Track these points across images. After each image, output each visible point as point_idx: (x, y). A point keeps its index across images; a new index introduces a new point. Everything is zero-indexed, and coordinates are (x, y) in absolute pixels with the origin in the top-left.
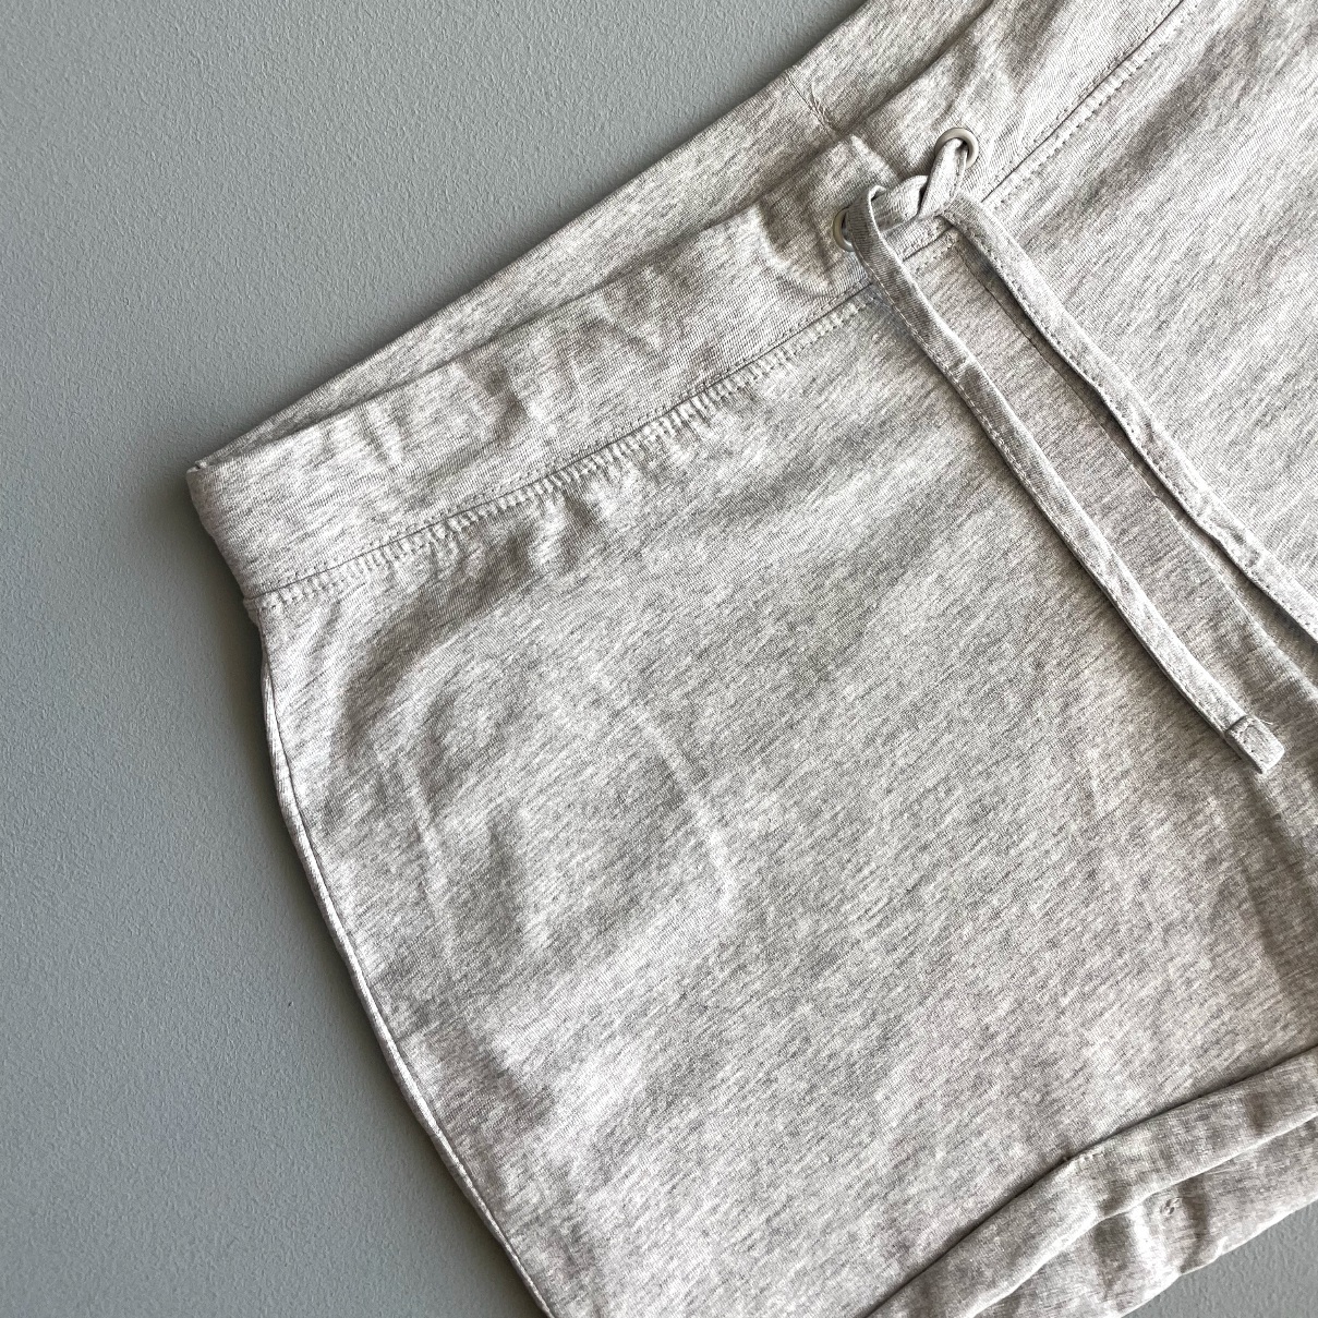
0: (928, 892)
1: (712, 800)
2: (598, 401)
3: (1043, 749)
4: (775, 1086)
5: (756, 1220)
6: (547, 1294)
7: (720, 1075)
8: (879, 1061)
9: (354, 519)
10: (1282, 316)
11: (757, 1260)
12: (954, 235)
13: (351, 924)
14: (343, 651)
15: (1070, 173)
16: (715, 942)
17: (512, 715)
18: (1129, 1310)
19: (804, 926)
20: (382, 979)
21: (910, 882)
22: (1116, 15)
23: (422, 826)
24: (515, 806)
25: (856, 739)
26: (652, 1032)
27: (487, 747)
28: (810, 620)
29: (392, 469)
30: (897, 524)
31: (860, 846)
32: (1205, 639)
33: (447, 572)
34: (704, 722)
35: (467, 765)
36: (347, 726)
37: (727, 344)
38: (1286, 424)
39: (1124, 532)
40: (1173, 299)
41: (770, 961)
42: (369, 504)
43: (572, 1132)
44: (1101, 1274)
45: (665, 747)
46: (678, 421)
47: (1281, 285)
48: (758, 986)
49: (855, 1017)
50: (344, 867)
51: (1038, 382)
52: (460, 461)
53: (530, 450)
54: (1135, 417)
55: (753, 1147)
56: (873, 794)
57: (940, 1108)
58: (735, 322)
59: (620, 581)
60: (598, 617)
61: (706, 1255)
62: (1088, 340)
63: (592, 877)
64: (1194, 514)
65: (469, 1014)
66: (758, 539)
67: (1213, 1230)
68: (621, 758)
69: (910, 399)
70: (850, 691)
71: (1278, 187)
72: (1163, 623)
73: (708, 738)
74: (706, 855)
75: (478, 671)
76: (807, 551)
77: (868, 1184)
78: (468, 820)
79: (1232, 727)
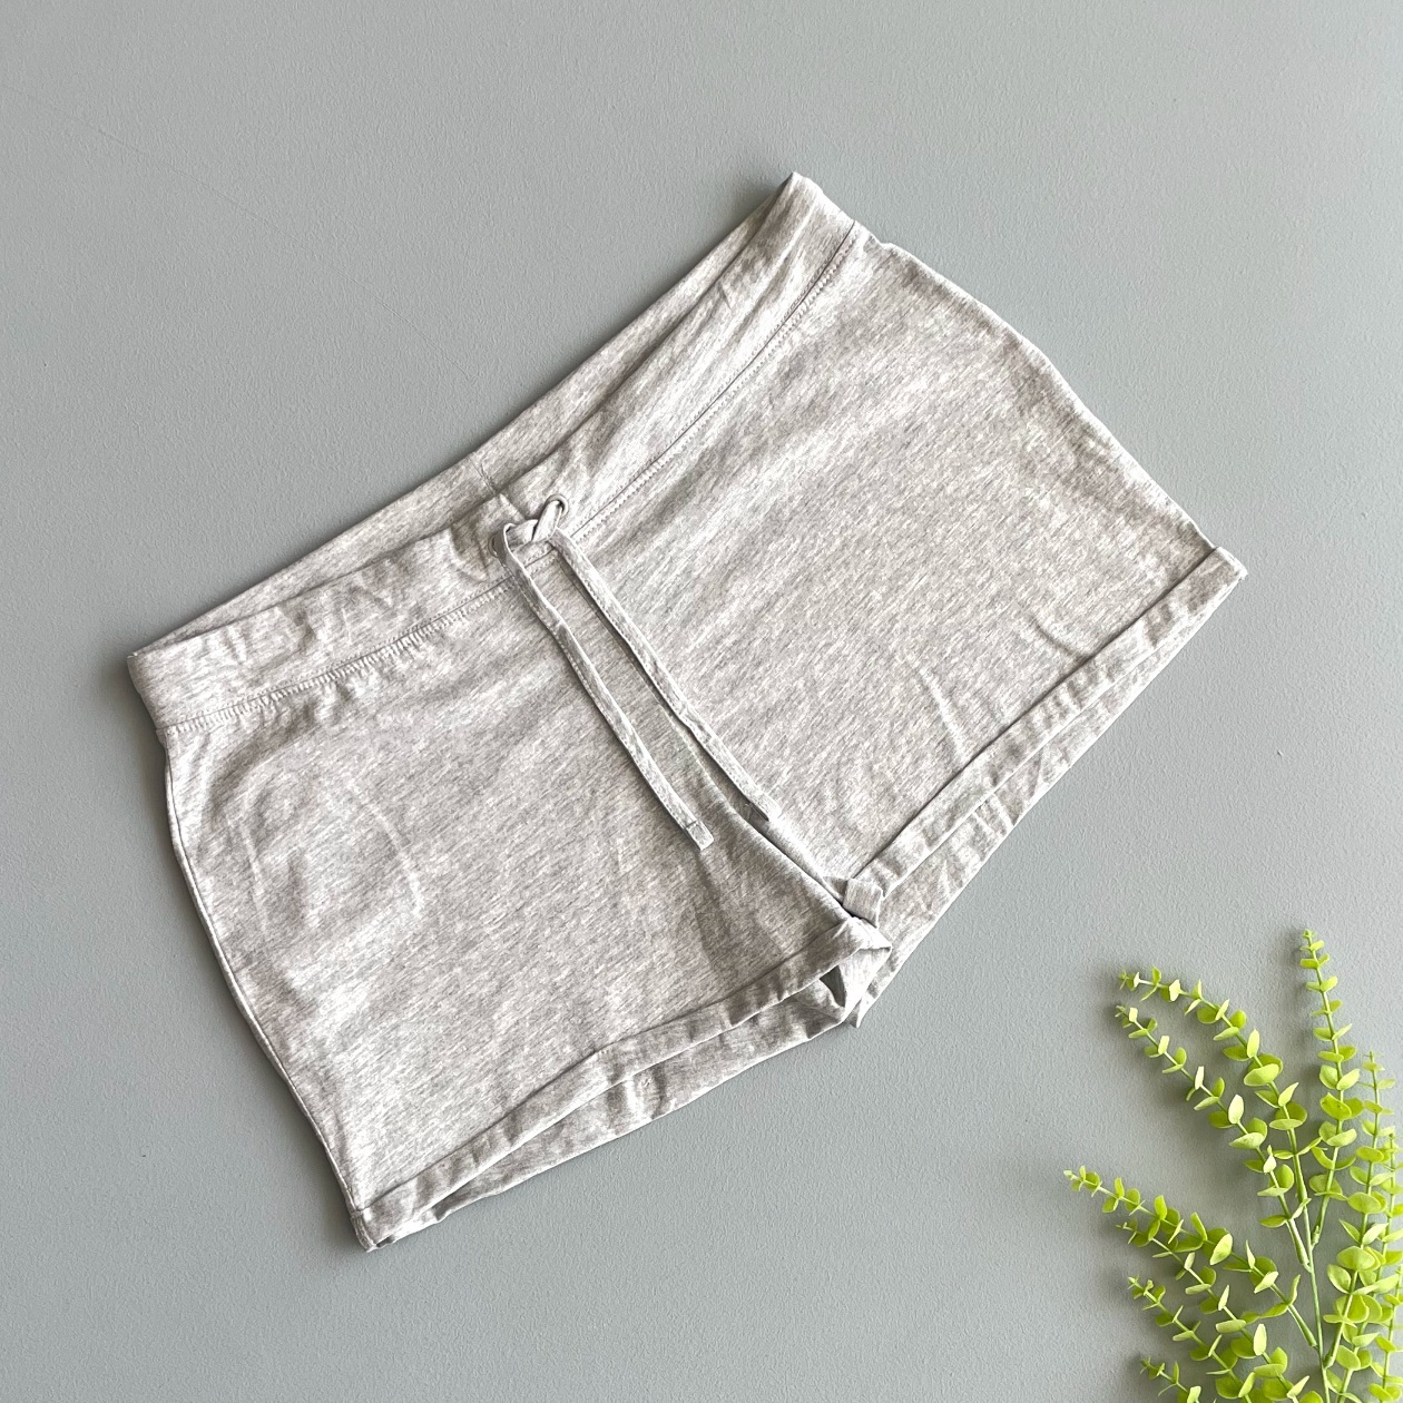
0: (526, 910)
1: (412, 855)
2: (357, 633)
3: (593, 837)
4: (439, 1010)
5: (426, 1078)
6: (310, 1107)
7: (410, 1002)
8: (496, 999)
9: (218, 689)
10: (734, 607)
11: (424, 1099)
12: (555, 553)
13: (210, 910)
14: (210, 764)
15: (623, 522)
16: (411, 932)
17: (303, 803)
18: (622, 1135)
19: (460, 927)
20: (227, 940)
21: (518, 905)
22: (649, 437)
23: (251, 860)
24: (303, 852)
25: (493, 827)
26: (374, 978)
27: (289, 819)
28: (471, 762)
29: (241, 663)
30: (522, 712)
31: (492, 884)
32: (680, 781)
33: (270, 723)
34: (409, 814)
35: (277, 828)
36: (211, 806)
37: (429, 606)
38: (732, 667)
39: (642, 721)
40: (675, 596)
41: (440, 944)
42: (227, 682)
43: (327, 1024)
44: (608, 1115)
45: (388, 826)
46: (401, 647)
47: (733, 591)
48: (433, 957)
49: (485, 975)
50: (207, 881)
51: (599, 637)
52: (279, 661)
53: (317, 657)
54: (648, 659)
55: (426, 1041)
56: (500, 857)
57: (528, 1025)
58: (433, 593)
59: (364, 732)
60: (353, 753)
61: (398, 1094)
62: (626, 615)
63: (345, 893)
64: (677, 713)
65: (273, 959)
66: (441, 713)
67: (668, 1094)
68: (363, 831)
69: (531, 642)
70: (491, 801)
71: (735, 538)
72: (658, 771)
73: (411, 823)
74: (408, 884)
75: (285, 778)
76: (470, 724)
77: (487, 1063)
78: (277, 858)
79: (688, 826)
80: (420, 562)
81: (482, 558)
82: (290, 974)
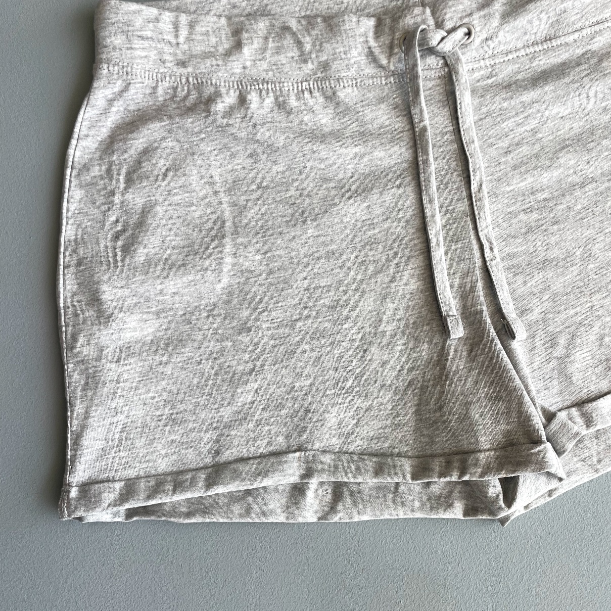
0: (299, 324)
1: (236, 244)
2: (273, 62)
3: (373, 293)
4: (201, 366)
5: (167, 411)
6: (71, 392)
7: (183, 350)
8: (246, 378)
9: (153, 54)
10: (556, 173)
11: (159, 426)
12: (446, 70)
13: (70, 214)
14: (122, 109)
15: (505, 73)
16: (208, 301)
17: (175, 168)
18: (290, 521)
19: (245, 313)
20: (71, 241)
21: (294, 318)
22: (554, 19)
23: (117, 191)
24: (157, 204)
25: (304, 252)
26: (165, 320)
27: (158, 175)
28: (310, 197)
29: (178, 44)
30: (364, 178)
31: (283, 293)
32: (457, 281)
33: (178, 99)
34: (247, 214)
35: (146, 177)
36: (108, 141)
37: (335, 66)
38: (535, 216)
39: (449, 224)
40: (517, 144)
41: (225, 319)
42: (162, 53)
43: (113, 337)
44: (287, 502)
45: (228, 215)
46: (300, 88)
47: (562, 161)
48: (215, 325)
49: (246, 357)
50: (79, 192)
51: (448, 148)
52: (206, 55)
53: (235, 67)
54: (478, 178)
55: (181, 384)
56: (298, 277)
57: (260, 408)
58: (343, 56)
59: (243, 134)
60: (228, 148)
61: (141, 413)
62: (476, 139)
63: (173, 248)
64: (479, 230)
65: (97, 270)
66: (307, 148)
67: (339, 508)
68: (209, 211)
69: (396, 130)
70: (311, 232)
71: (581, 124)
72: (444, 265)
73: (246, 221)
74: (222, 264)
75: (170, 144)
76: (323, 169)
77: (218, 422)
78: (137, 199)
79: (449, 316)
80: (344, 28)
81: (391, 47)
82: (104, 287)
